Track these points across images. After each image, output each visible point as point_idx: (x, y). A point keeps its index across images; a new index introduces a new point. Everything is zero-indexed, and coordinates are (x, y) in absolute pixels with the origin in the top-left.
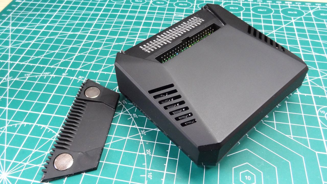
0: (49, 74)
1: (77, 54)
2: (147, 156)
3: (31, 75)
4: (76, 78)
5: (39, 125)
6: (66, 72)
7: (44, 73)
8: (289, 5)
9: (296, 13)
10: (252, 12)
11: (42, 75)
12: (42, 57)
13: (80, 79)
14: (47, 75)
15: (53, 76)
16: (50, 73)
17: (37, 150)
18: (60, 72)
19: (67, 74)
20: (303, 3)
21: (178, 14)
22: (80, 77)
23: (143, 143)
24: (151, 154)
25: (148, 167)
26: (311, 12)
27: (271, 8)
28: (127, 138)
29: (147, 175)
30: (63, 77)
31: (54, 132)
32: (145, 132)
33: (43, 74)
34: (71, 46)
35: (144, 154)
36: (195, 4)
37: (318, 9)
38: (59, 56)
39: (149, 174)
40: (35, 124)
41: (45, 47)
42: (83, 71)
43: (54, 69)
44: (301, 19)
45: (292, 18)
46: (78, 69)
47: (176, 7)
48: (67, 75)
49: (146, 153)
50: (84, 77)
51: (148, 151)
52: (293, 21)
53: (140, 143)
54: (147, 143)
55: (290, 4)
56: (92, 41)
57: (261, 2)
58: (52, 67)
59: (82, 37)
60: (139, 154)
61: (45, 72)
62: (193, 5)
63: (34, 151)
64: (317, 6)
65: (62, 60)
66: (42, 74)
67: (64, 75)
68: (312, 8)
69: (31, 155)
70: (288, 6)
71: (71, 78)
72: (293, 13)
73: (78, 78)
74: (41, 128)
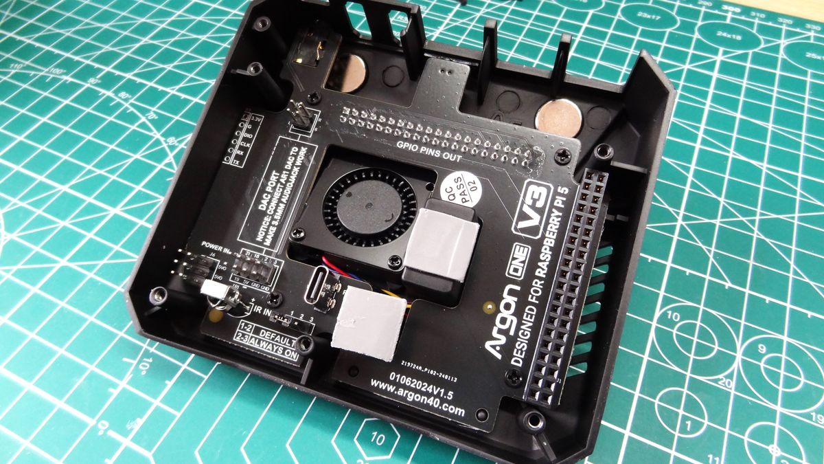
0: (61, 75)
1: (145, 40)
3: (24, 68)
4: (112, 95)
6: (98, 77)
7: (52, 69)
8: (729, 16)
9: (739, 38)
10: (618, 16)
11: (44, 73)
12: (68, 33)
13: (120, 98)
14: (56, 74)
15: (66, 81)
16: (65, 71)
18: (88, 72)
19: (100, 82)
20: (772, 16)
22: (123, 94)
26: (783, 42)
27: (675, 15)
30: (87, 85)
37: (808, 38)
38: (106, 37)
42: (136, 81)
43: (78, 63)
44: (743, 57)
45: (721, 49)
46: (128, 76)
48: (97, 85)
52: (719, 58)
58: (77, 58)
61: (56, 66)
64: (810, 30)
65: (107, 48)
66: (47, 70)
67: (91, 83)
68: (790, 34)
71: (103, 91)
72: (728, 38)
73: (116, 95)
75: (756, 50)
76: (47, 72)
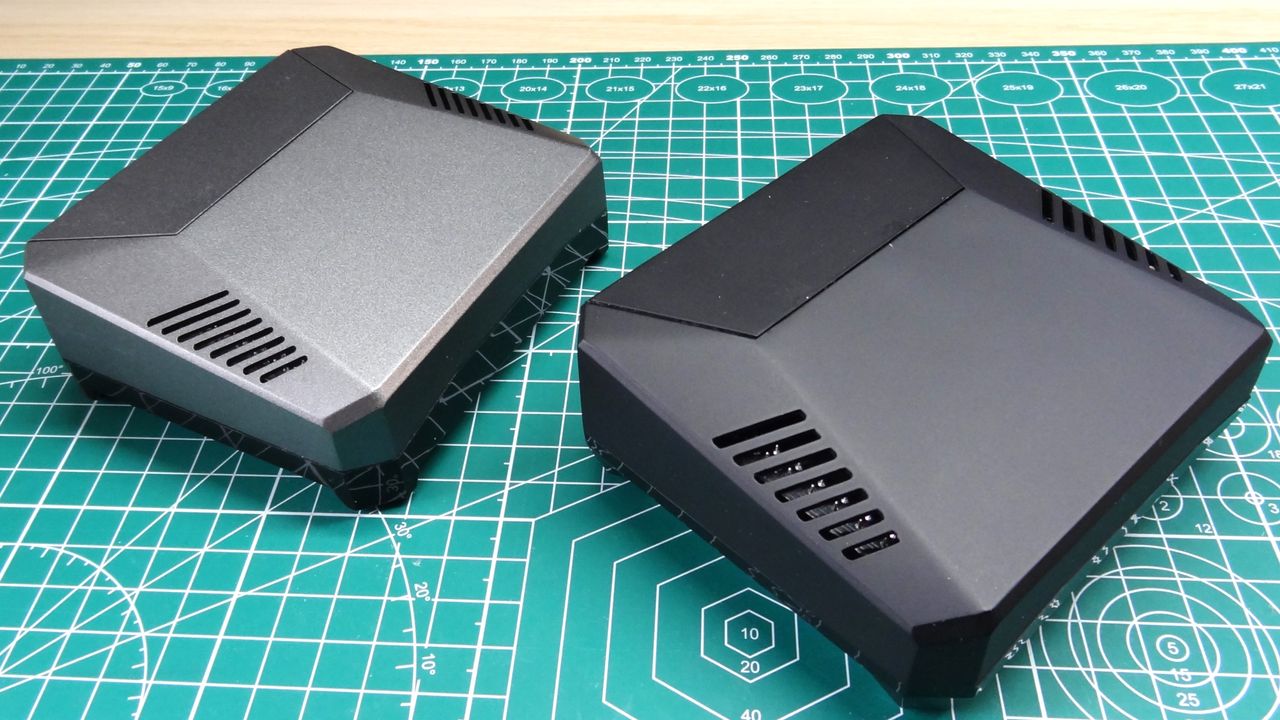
2: (419, 603)
5: (33, 546)
8: (900, 64)
9: (923, 88)
10: (773, 97)
11: (33, 376)
17: (31, 629)
23: (401, 565)
24: (432, 595)
25: (421, 639)
26: (973, 81)
27: (839, 80)
29: (420, 662)
31: (88, 562)
32: (408, 530)
33: (36, 371)
35: (408, 598)
37: (997, 69)
39: (424, 658)
40: (18, 544)
45: (910, 107)
49: (413, 595)
51: (419, 589)
53: (394, 566)
54: (415, 564)
55: (903, 60)
57: (805, 61)
60: (388, 601)
63: (22, 631)
64: (995, 59)
66: (32, 373)
68: (976, 70)
69: (12, 645)
70: (896, 68)
72: (911, 91)
74: (42, 556)
75: (948, 97)
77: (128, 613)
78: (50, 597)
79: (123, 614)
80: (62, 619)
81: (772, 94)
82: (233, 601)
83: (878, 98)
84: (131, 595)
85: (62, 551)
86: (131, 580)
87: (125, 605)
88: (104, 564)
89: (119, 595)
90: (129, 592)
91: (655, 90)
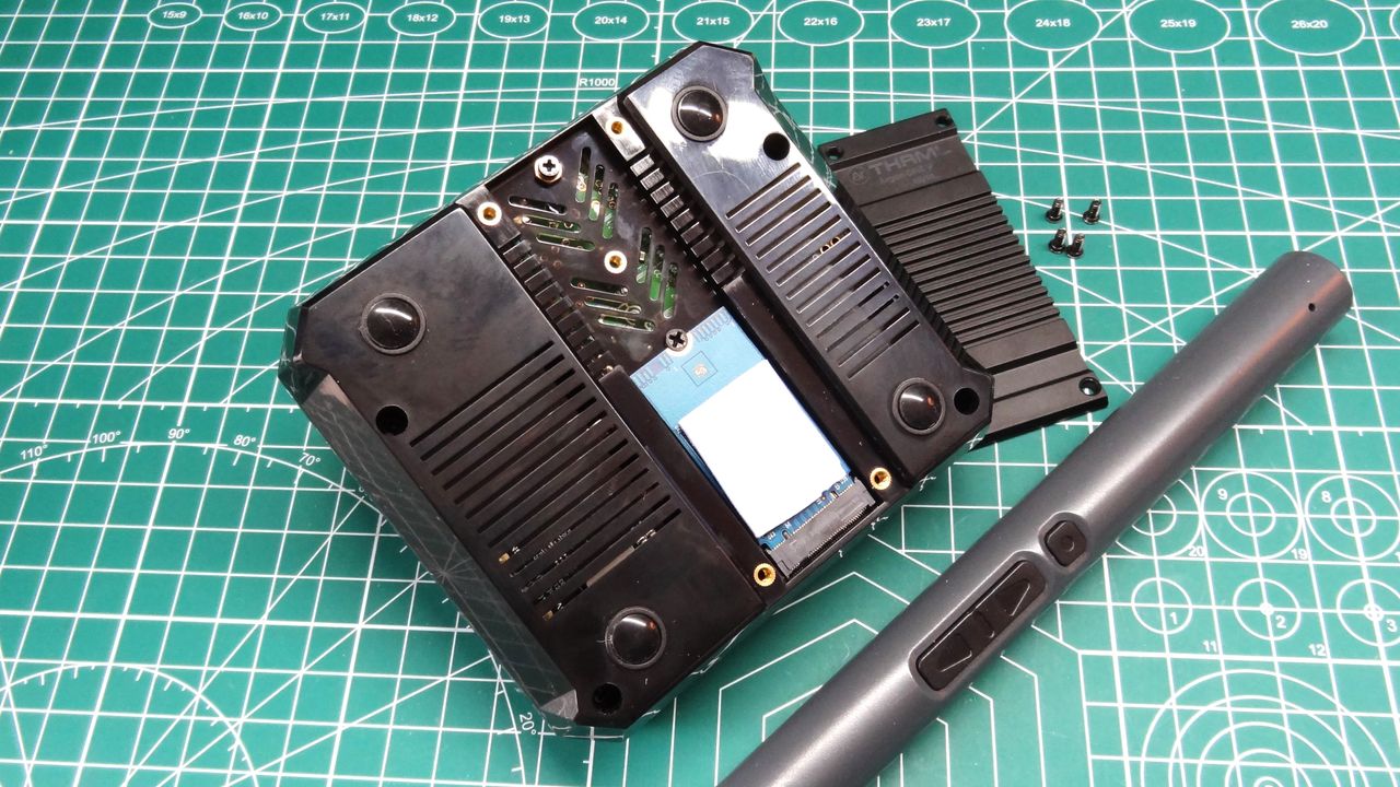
0: (116, 442)
1: (207, 331)
2: (525, 737)
3: (46, 453)
4: (224, 447)
5: (125, 666)
6: (179, 424)
7: (96, 436)
9: (1067, 23)
10: (893, 37)
12: (70, 361)
13: (239, 447)
14: (107, 444)
15: (134, 448)
16: (119, 433)
17: (140, 766)
18: (156, 424)
19: (188, 431)
21: (595, 76)
22: (240, 439)
23: (504, 691)
24: (538, 728)
26: (1126, 12)
27: (970, 9)
28: (449, 678)
30: (173, 444)
31: (185, 686)
33: (92, 440)
34: (177, 293)
35: (514, 731)
36: (661, 14)
38: (139, 346)
40: (110, 664)
41: (70, 308)
42: (243, 410)
43: (130, 412)
45: (1050, 52)
46: (226, 404)
47: (584, 36)
48: (186, 438)
49: (519, 728)
50: (254, 440)
51: (525, 721)
52: (1052, 70)
53: (497, 693)
56: (258, 259)
58: (120, 403)
59: (212, 241)
60: (494, 735)
61: (98, 430)
62: (654, 20)
63: (131, 769)
65: (155, 367)
66: (88, 441)
67: (175, 438)
71: (207, 446)
72: (1053, 27)
73: (232, 445)
74: (138, 679)
75: (1095, 38)
76: (90, 446)
77: (234, 747)
78: (154, 728)
79: (229, 750)
80: (168, 755)
81: (891, 31)
82: (338, 733)
83: (1015, 39)
84: (235, 725)
85: (156, 674)
86: (232, 710)
87: (229, 739)
88: (202, 689)
89: (221, 727)
90: (233, 723)
91: (753, 24)
